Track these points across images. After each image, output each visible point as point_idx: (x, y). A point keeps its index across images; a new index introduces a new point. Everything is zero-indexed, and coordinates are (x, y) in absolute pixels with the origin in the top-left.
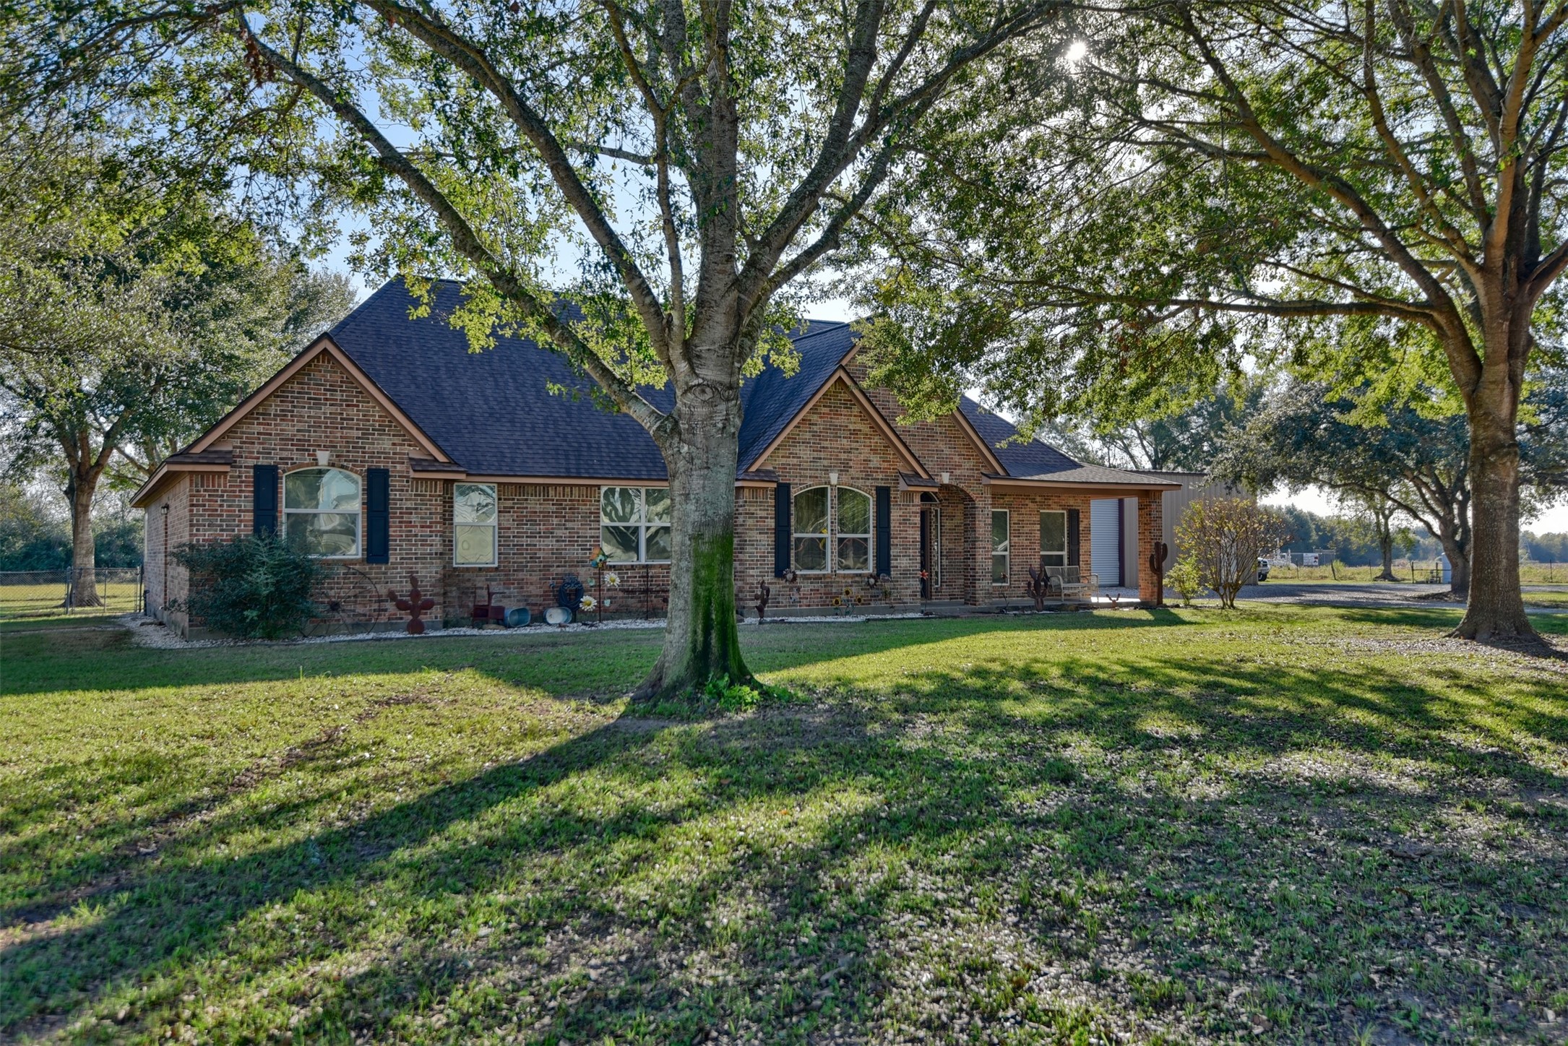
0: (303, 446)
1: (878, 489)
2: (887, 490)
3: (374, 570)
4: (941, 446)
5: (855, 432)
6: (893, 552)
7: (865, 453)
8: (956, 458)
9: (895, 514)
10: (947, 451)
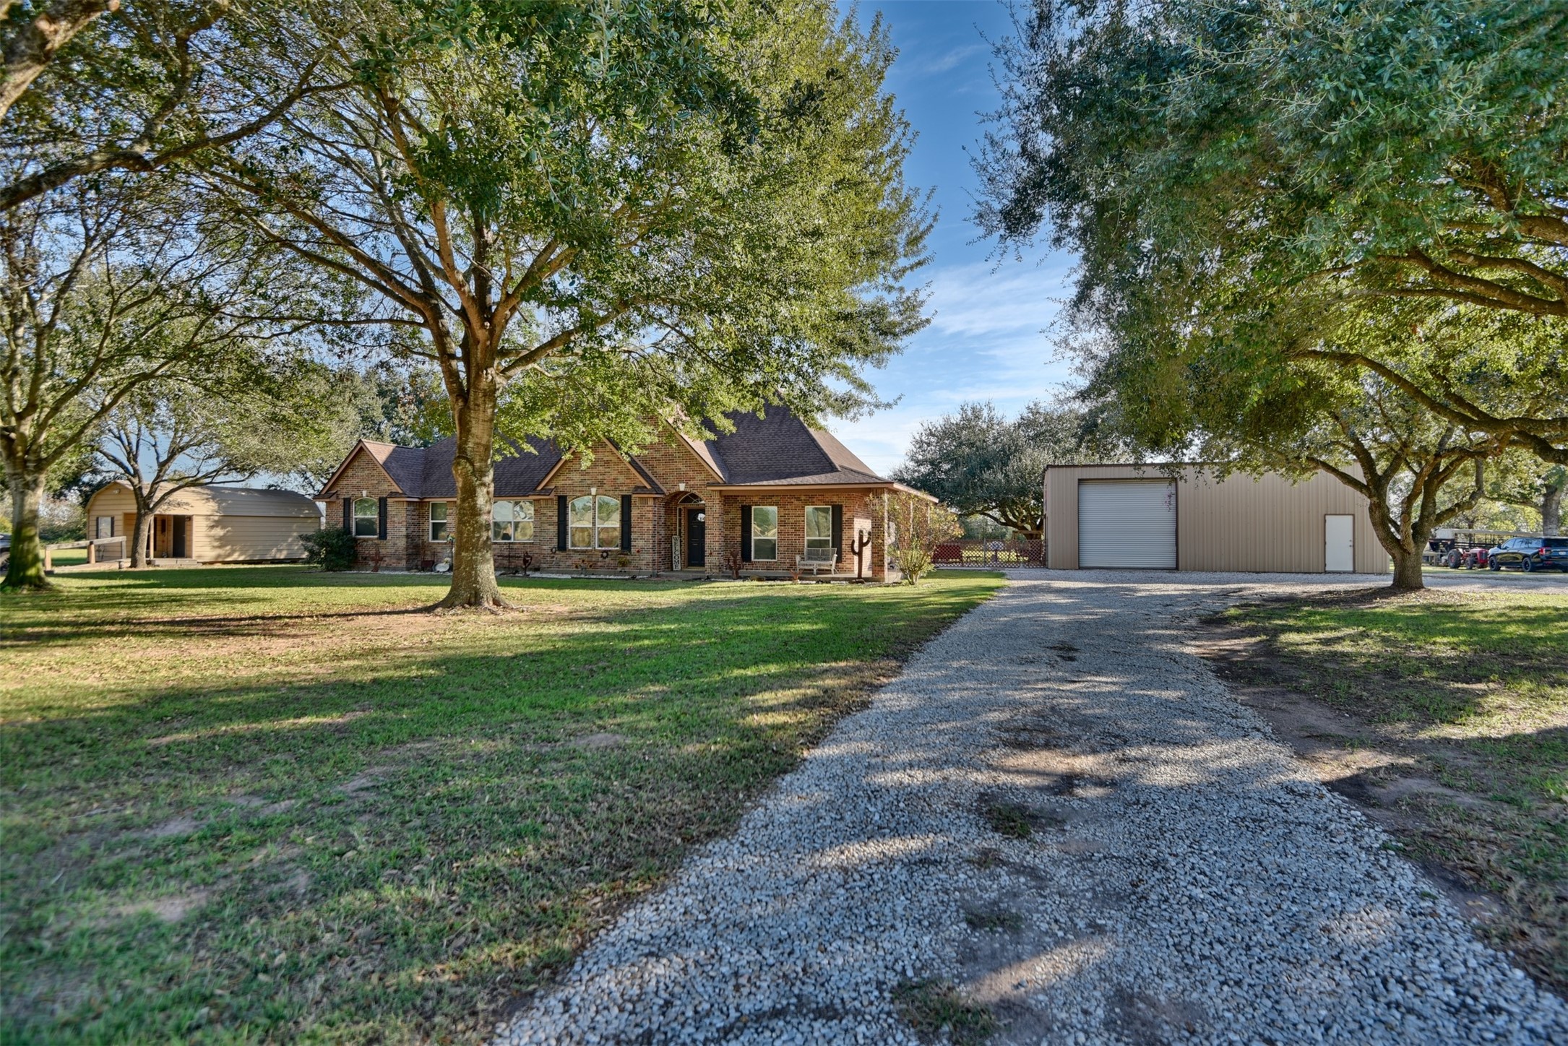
0: (359, 489)
1: (623, 497)
2: (629, 497)
3: (382, 543)
4: (680, 466)
5: (608, 462)
6: (633, 536)
7: (614, 474)
8: (691, 473)
9: (635, 512)
10: (684, 469)
